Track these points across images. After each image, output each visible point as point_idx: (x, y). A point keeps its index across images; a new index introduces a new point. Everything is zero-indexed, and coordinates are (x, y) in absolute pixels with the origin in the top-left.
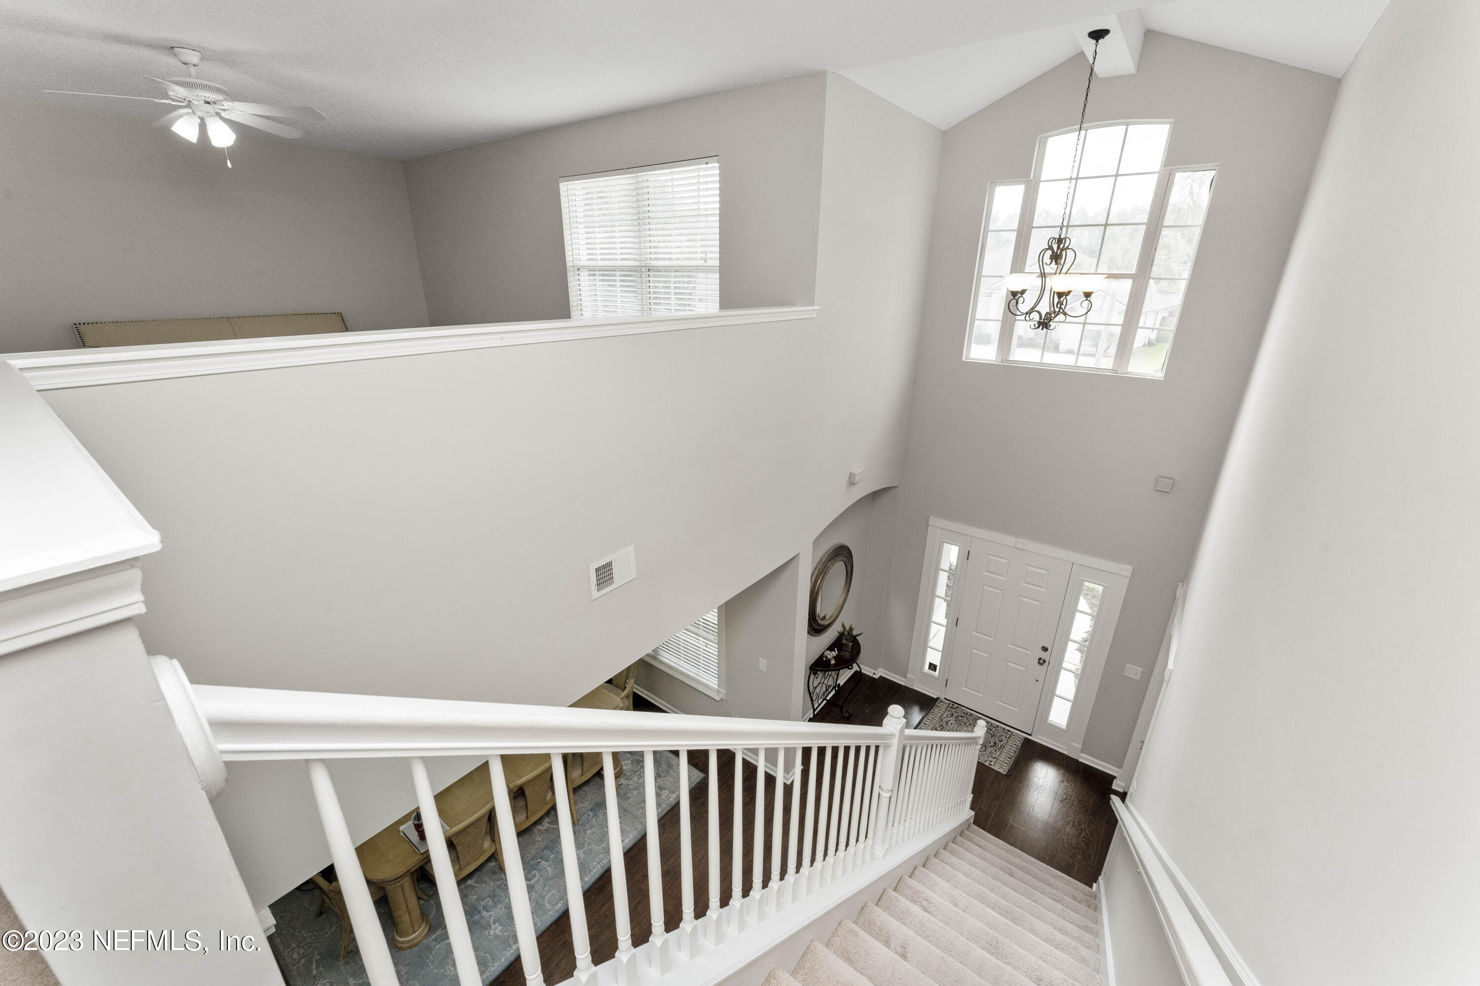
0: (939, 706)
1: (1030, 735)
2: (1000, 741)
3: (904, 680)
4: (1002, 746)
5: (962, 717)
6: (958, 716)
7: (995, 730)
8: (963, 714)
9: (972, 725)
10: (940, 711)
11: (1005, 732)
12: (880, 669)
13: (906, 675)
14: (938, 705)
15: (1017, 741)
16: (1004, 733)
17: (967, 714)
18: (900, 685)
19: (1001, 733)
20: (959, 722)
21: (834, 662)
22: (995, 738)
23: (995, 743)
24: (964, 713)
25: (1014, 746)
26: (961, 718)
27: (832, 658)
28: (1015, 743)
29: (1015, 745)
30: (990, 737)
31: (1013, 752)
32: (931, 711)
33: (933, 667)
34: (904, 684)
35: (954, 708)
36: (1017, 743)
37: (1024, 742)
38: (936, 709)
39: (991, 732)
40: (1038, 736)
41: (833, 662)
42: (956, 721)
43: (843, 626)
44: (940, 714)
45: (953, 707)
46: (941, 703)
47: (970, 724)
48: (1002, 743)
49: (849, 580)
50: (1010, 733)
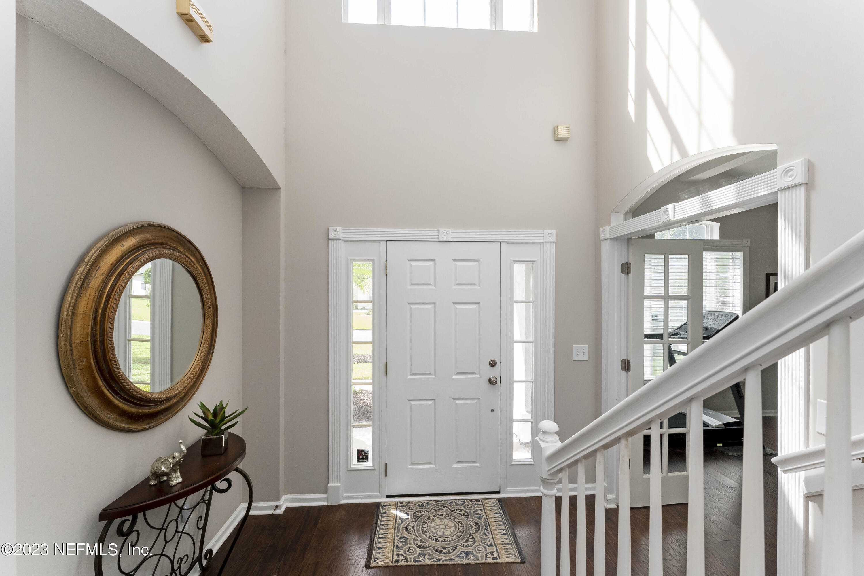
0: (385, 513)
1: (499, 492)
2: (480, 518)
3: (324, 496)
4: (485, 523)
5: (420, 511)
6: (415, 513)
7: (464, 507)
8: (419, 507)
9: (437, 516)
10: (391, 518)
11: (476, 504)
12: (284, 497)
13: (327, 487)
14: (384, 511)
15: (494, 508)
16: (475, 506)
17: (422, 505)
18: (320, 508)
19: (473, 508)
20: (420, 521)
21: (180, 480)
22: (471, 517)
23: (477, 524)
24: (419, 505)
25: (497, 515)
26: (420, 514)
27: (173, 470)
28: (495, 512)
29: (496, 513)
30: (465, 519)
31: (501, 523)
32: (378, 524)
33: (362, 455)
34: (325, 504)
35: (405, 506)
36: (496, 510)
37: (501, 506)
38: (383, 519)
39: (462, 512)
40: (508, 489)
41: (177, 479)
42: (416, 521)
43: (203, 406)
44: (391, 523)
45: (403, 505)
46: (385, 507)
47: (434, 516)
48: (483, 519)
49: (209, 323)
50: (480, 503)
